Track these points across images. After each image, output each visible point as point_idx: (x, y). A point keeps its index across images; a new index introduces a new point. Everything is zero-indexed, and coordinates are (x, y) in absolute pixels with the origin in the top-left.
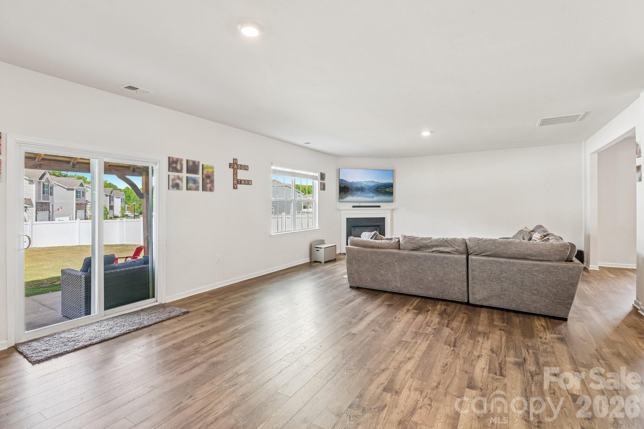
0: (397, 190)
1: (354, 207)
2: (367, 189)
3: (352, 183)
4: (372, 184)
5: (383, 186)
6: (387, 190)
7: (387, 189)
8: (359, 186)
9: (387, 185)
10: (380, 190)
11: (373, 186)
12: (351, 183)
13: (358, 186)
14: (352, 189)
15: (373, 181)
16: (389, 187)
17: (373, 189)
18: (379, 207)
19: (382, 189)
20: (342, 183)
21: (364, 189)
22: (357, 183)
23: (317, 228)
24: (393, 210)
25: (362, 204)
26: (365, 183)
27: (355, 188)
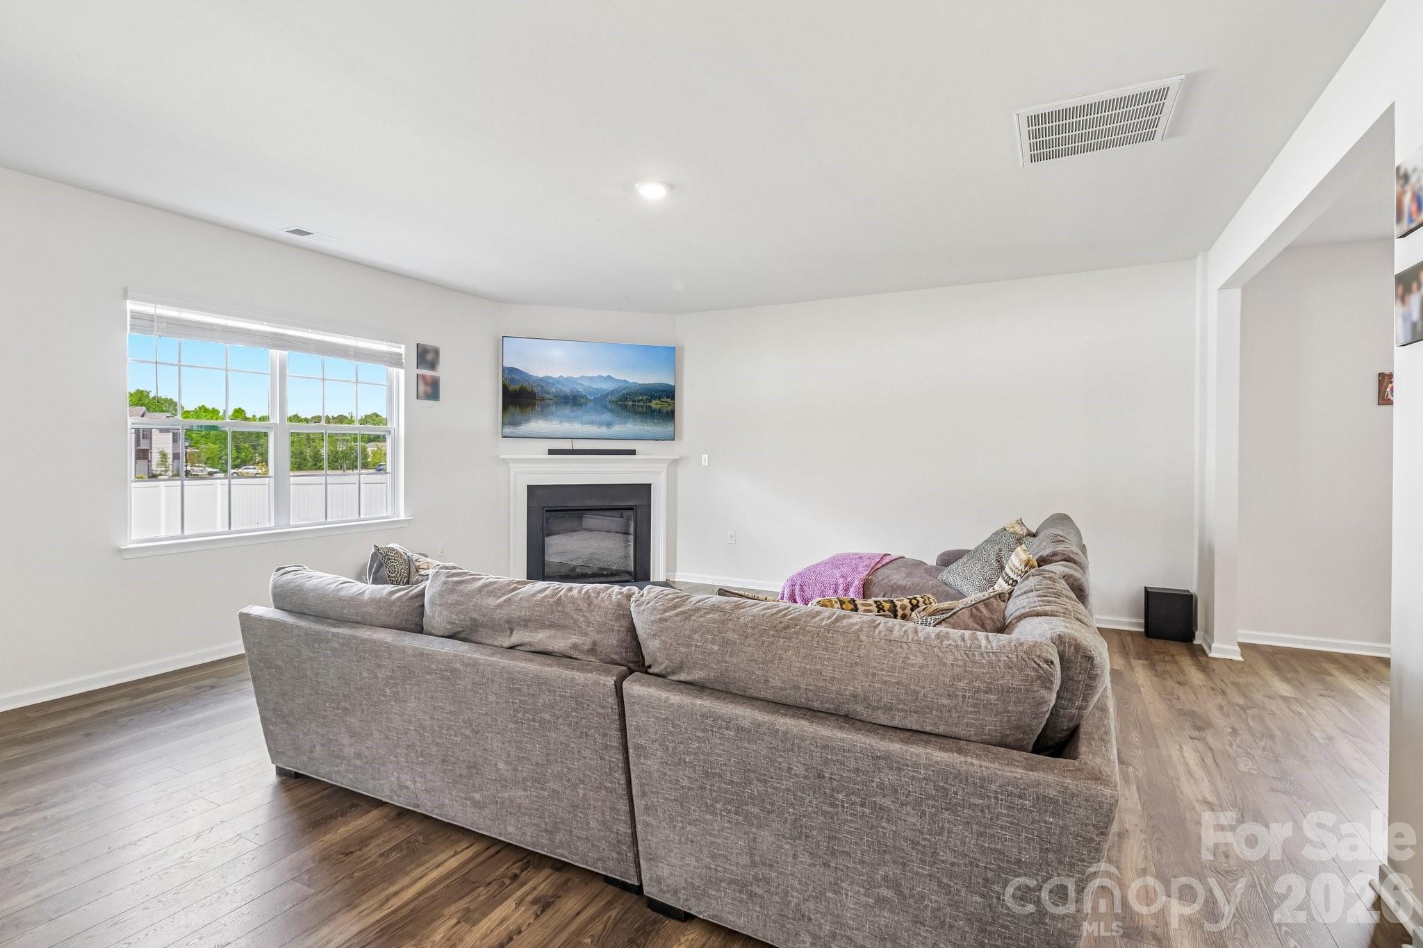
0: (688, 406)
1: (551, 452)
2: (590, 400)
3: (545, 381)
4: (607, 387)
5: (641, 394)
6: (655, 404)
7: (654, 402)
8: (567, 390)
9: (656, 391)
10: (631, 403)
11: (612, 393)
12: (542, 380)
13: (565, 389)
14: (543, 399)
15: (609, 377)
16: (659, 398)
17: (610, 402)
18: (633, 452)
19: (639, 401)
20: (513, 380)
21: (582, 401)
22: (559, 381)
23: (402, 517)
24: (675, 463)
25: (579, 445)
26: (587, 383)
27: (555, 396)
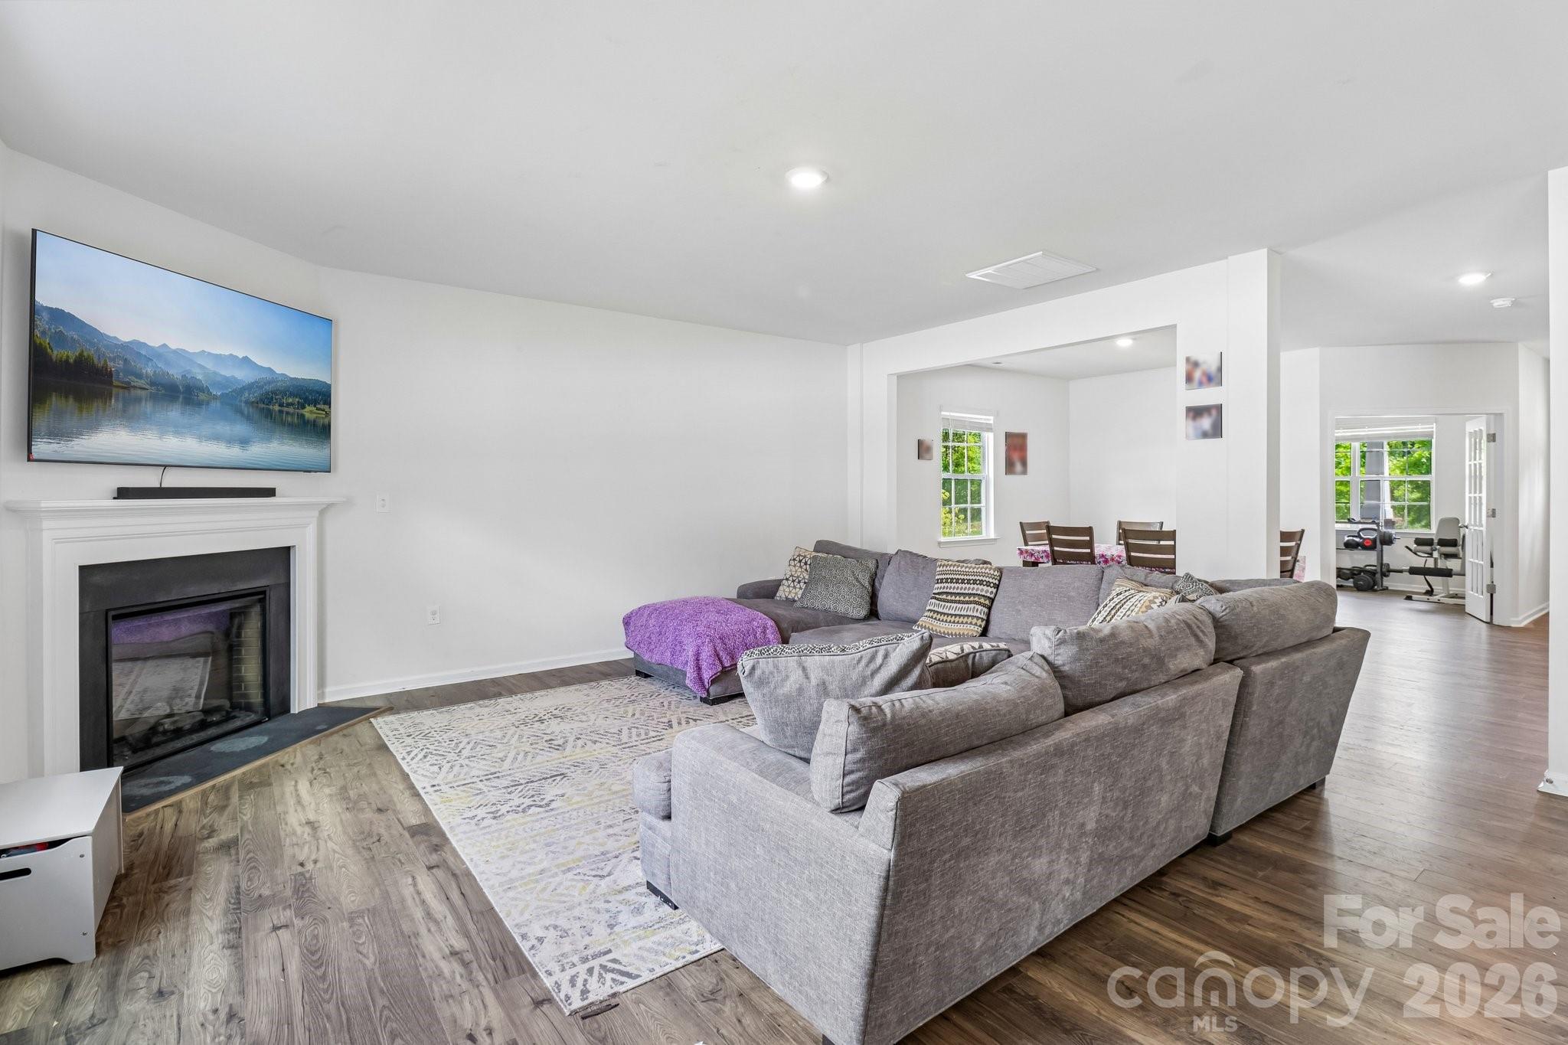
0: (343, 414)
1: (123, 493)
2: (215, 398)
3: (132, 349)
4: (244, 376)
5: (292, 395)
6: (309, 412)
7: (308, 408)
8: (175, 373)
9: (311, 391)
10: (277, 408)
11: (250, 387)
12: (126, 347)
14: (127, 387)
15: (246, 359)
16: (315, 403)
17: (246, 402)
18: (270, 492)
19: (289, 405)
20: (60, 338)
21: (202, 396)
22: (162, 353)
24: (324, 510)
25: (173, 480)
26: (210, 365)
27: (152, 384)
